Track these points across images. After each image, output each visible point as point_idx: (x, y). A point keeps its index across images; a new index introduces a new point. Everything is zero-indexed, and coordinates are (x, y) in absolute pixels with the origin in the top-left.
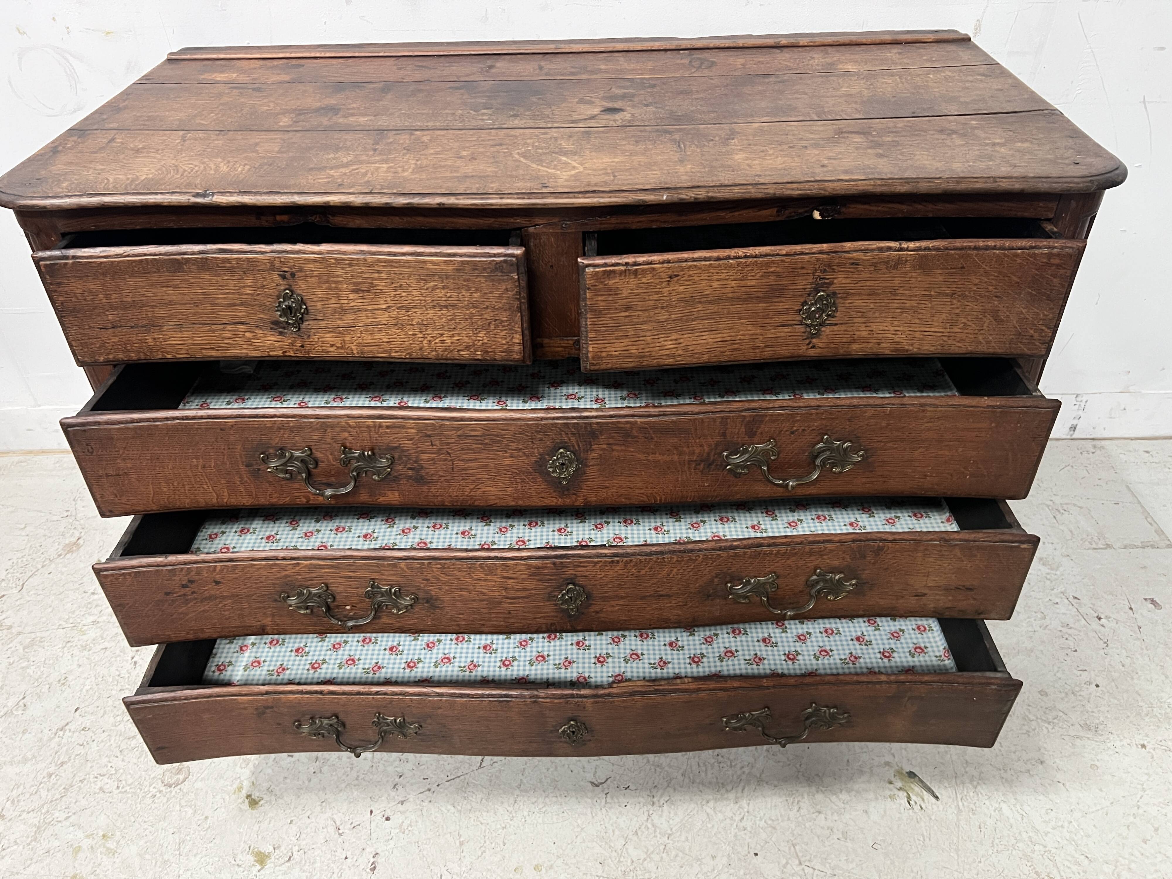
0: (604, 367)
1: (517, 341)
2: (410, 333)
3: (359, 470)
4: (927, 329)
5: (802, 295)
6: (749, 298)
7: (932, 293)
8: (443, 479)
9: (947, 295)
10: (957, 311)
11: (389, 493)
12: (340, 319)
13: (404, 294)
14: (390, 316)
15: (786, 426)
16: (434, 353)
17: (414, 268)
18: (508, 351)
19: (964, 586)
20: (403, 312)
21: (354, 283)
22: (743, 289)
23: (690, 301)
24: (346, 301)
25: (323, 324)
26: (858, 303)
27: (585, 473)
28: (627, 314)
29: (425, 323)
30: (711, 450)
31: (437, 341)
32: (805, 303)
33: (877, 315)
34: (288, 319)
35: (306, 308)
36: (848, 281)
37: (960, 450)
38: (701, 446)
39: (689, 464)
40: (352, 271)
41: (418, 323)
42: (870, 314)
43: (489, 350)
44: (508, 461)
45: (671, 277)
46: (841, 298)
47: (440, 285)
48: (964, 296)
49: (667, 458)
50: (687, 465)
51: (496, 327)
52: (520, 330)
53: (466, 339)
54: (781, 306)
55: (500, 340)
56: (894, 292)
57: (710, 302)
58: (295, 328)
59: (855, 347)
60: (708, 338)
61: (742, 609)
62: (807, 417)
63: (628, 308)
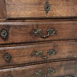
5: (44, 4)
9: (66, 5)
15: (43, 26)
26: (53, 7)
27: (9, 36)
30: (31, 31)
32: (45, 6)
38: (29, 30)
39: (28, 33)
46: (51, 5)
49: (23, 32)
54: (41, 6)
60: (30, 12)
61: (37, 58)
62: (46, 25)
63: (14, 5)
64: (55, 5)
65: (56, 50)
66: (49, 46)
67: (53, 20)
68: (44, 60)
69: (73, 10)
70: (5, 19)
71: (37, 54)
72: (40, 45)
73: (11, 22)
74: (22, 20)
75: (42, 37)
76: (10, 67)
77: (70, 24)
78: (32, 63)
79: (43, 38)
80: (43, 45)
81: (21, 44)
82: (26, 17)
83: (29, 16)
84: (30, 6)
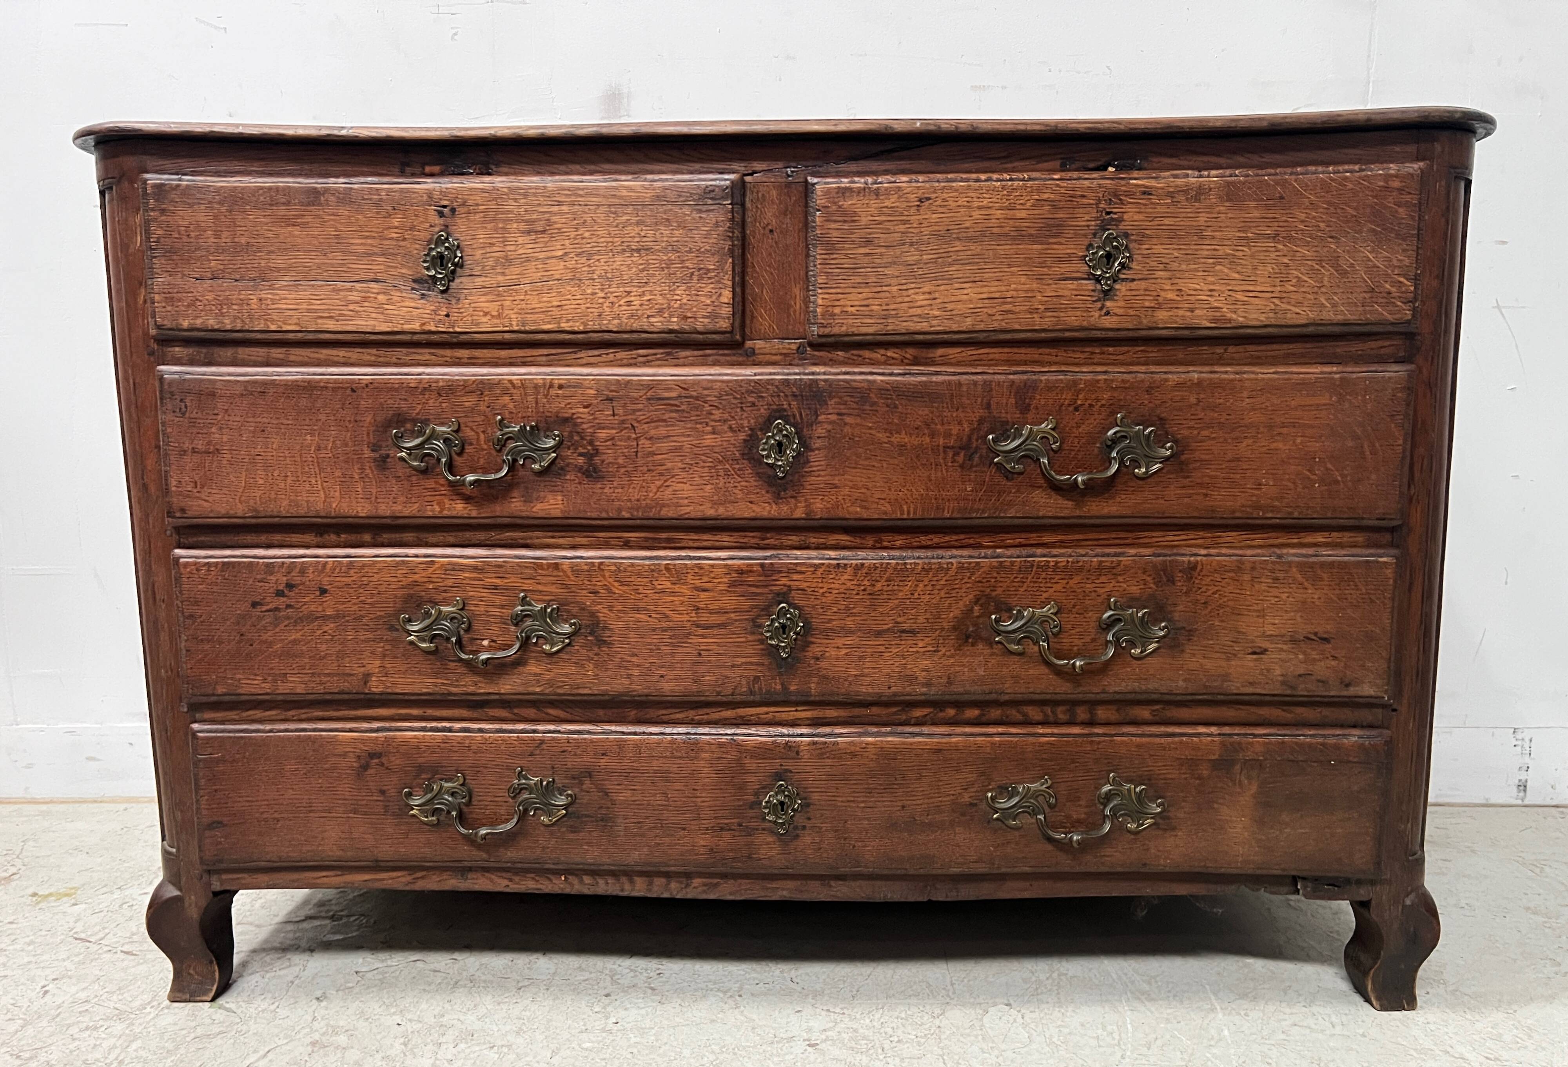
0: (836, 330)
1: (726, 301)
2: (589, 291)
3: (516, 452)
4: (1251, 288)
5: (1085, 236)
6: (1020, 236)
7: (1250, 235)
8: (622, 470)
9: (1268, 237)
10: (1286, 260)
11: (550, 496)
12: (503, 274)
13: (587, 235)
14: (566, 268)
15: (1068, 396)
16: (616, 322)
17: (604, 196)
18: (713, 316)
19: (1316, 634)
20: (584, 260)
21: (526, 221)
22: (1011, 222)
23: (945, 236)
24: (513, 248)
25: (479, 281)
26: (1158, 249)
27: (808, 462)
28: (867, 251)
29: (609, 275)
30: (973, 431)
31: (622, 302)
32: (1090, 246)
33: (1184, 267)
34: (437, 272)
35: (461, 257)
36: (1141, 217)
37: (1299, 440)
38: (960, 423)
39: (945, 452)
40: (527, 204)
41: (600, 276)
42: (1175, 265)
43: (689, 315)
44: (709, 440)
45: (920, 201)
46: (1136, 241)
47: (634, 219)
48: (1290, 238)
49: (916, 441)
50: (942, 455)
51: (700, 278)
52: (730, 283)
53: (660, 300)
54: (1062, 250)
55: (703, 299)
56: (1199, 233)
57: (970, 239)
58: (444, 286)
59: (1162, 315)
60: (971, 293)
61: (1014, 665)
62: (1093, 385)
63: (868, 242)
64: (1174, 235)
65: (1180, 611)
66: (1113, 571)
67: (1154, 352)
68: (1062, 688)
69: (1327, 272)
70: (793, 345)
71: (1008, 625)
72: (1040, 556)
73: (833, 362)
74: (910, 352)
75: (1056, 488)
76: (790, 713)
77: (1303, 385)
78: (959, 705)
79: (1068, 490)
80: (1062, 556)
81: (887, 539)
82: (937, 326)
83: (967, 324)
84: (976, 248)
